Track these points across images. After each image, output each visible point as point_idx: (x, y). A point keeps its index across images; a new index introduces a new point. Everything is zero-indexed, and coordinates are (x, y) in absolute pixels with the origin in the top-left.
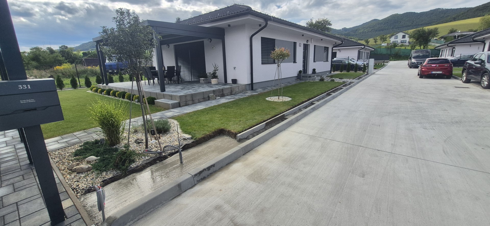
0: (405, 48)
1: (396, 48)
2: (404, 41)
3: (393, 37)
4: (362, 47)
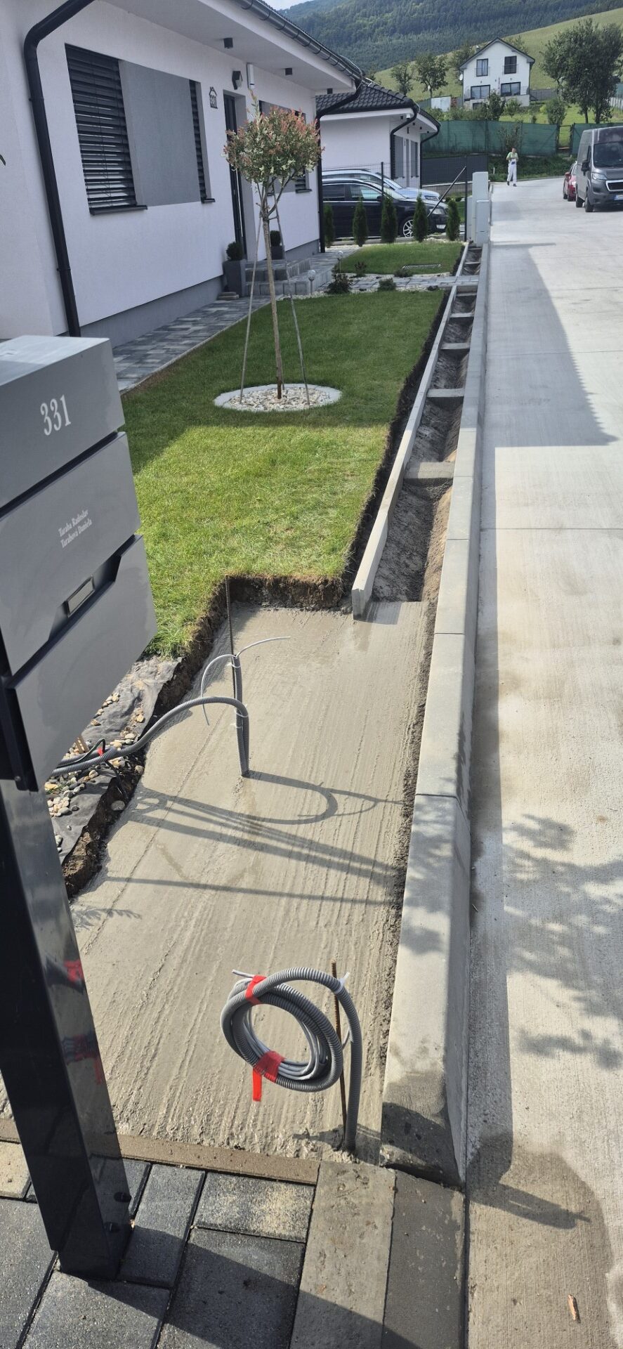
0: (534, 119)
1: (502, 118)
2: (513, 86)
3: (472, 66)
4: (405, 115)
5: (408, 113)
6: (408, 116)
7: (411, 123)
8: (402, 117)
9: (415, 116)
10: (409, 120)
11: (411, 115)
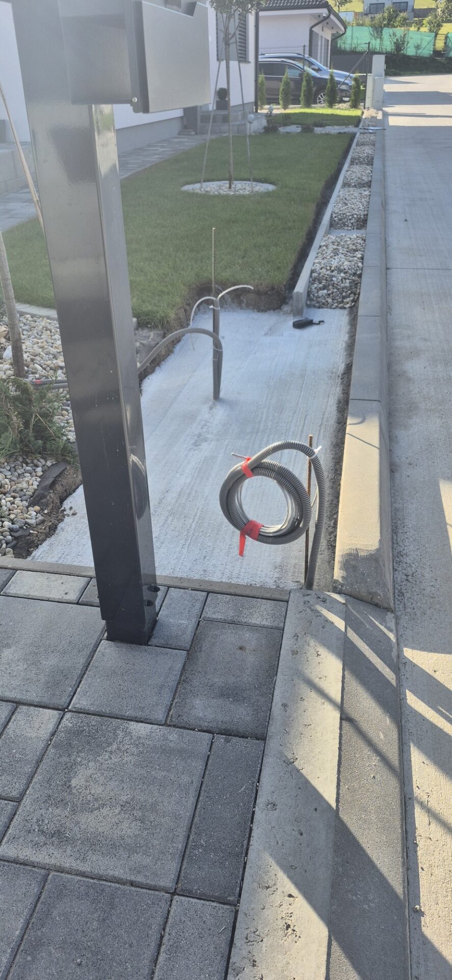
4: (322, 13)
5: (324, 12)
6: (325, 15)
7: (325, 23)
8: (319, 16)
9: (328, 17)
10: (325, 18)
11: (326, 14)
